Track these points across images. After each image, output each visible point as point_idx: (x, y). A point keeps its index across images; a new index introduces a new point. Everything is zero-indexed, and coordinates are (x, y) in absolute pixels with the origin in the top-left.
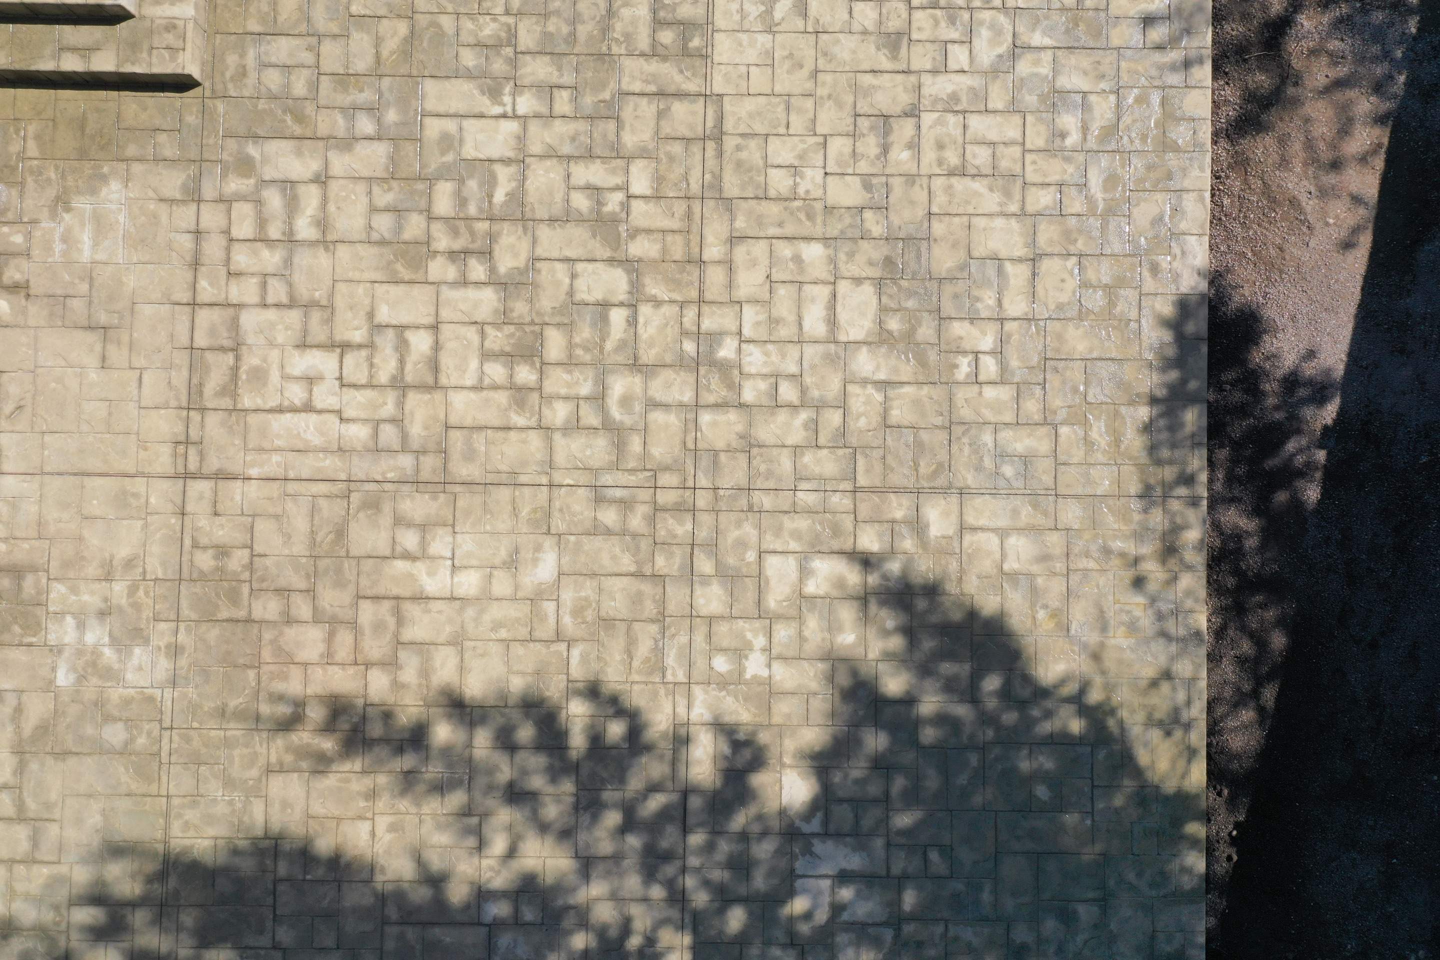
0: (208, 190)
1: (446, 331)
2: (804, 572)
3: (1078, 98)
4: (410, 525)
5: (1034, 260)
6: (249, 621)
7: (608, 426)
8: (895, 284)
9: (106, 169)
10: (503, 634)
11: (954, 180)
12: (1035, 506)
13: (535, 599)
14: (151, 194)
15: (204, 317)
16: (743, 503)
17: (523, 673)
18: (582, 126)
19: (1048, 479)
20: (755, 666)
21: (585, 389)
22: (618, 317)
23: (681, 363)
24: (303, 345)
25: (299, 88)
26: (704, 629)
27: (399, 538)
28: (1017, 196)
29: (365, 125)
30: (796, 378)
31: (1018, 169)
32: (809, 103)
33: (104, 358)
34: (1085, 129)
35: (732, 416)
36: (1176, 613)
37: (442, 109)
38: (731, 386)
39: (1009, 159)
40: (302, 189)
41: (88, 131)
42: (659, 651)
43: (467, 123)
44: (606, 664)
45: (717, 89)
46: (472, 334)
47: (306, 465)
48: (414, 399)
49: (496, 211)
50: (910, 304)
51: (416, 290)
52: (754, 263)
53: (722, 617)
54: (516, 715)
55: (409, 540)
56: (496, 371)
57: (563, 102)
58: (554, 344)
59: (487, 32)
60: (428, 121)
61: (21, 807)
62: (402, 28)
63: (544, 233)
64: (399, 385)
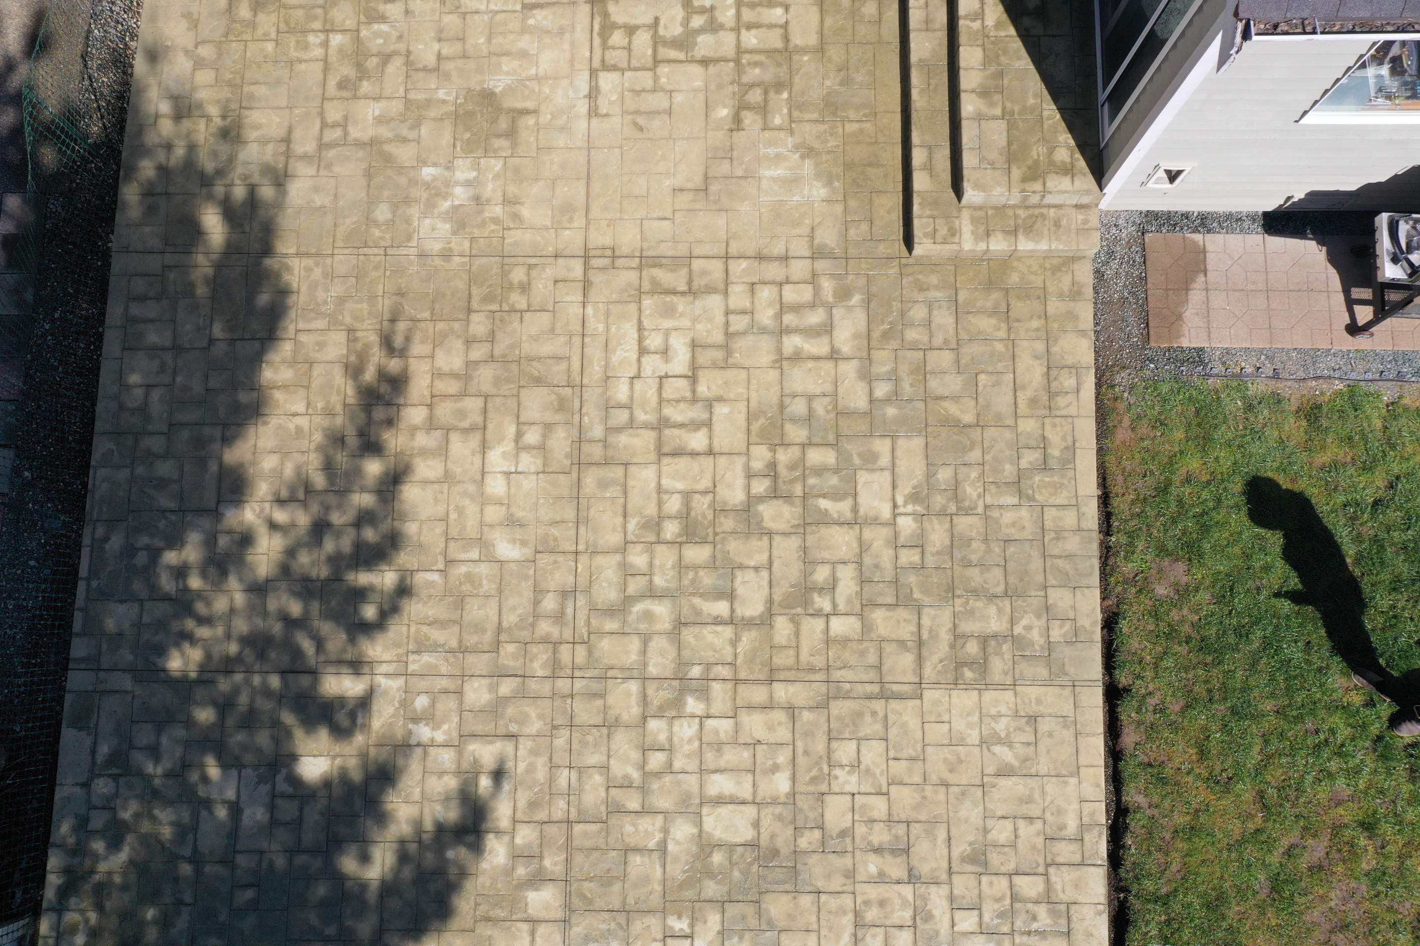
0: (821, 265)
1: (708, 462)
4: (545, 436)
6: (469, 311)
7: (628, 601)
8: (755, 860)
9: (836, 184)
10: (453, 516)
11: (851, 917)
13: (482, 542)
14: (817, 220)
15: (716, 268)
16: (559, 721)
17: (420, 533)
18: (889, 574)
20: (419, 732)
21: (659, 581)
22: (722, 608)
23: (682, 664)
24: (695, 345)
25: (911, 335)
26: (452, 687)
27: (535, 428)
29: (882, 390)
30: (669, 769)
32: (917, 779)
33: (682, 190)
35: (636, 710)
37: (899, 453)
38: (661, 708)
40: (825, 340)
41: (869, 169)
42: (434, 648)
43: (887, 474)
44: (425, 603)
45: (927, 694)
46: (705, 483)
47: (595, 351)
48: (650, 436)
49: (810, 501)
50: (736, 874)
51: (742, 436)
52: (770, 728)
53: (461, 703)
54: (385, 527)
55: (532, 437)
56: (674, 504)
57: (909, 557)
58: (697, 554)
59: (969, 490)
60: (888, 442)
61: (331, 146)
62: (968, 418)
63: (794, 543)
64: (662, 424)
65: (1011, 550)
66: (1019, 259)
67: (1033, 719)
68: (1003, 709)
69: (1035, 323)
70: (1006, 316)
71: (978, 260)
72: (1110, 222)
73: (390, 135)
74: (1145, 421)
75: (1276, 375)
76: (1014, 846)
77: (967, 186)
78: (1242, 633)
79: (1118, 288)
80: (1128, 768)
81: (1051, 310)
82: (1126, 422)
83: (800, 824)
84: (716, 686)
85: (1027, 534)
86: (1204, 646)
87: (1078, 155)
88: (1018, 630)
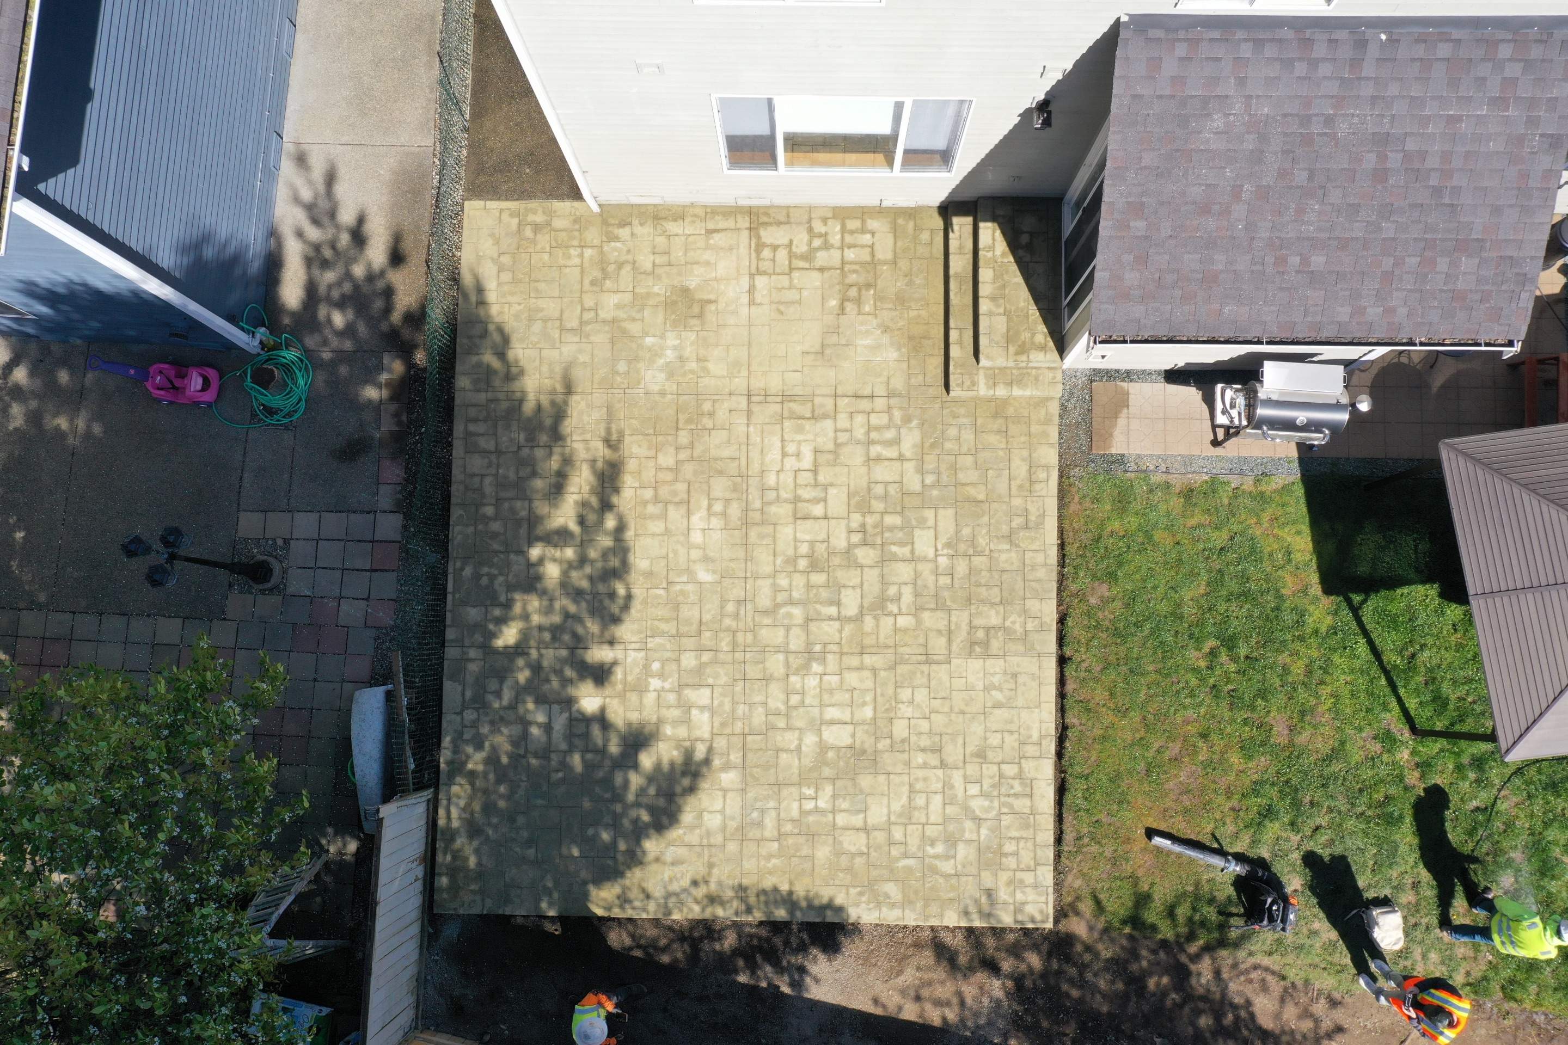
0: (893, 401)
1: (824, 523)
2: (702, 708)
3: (952, 853)
4: (725, 507)
5: (865, 829)
6: (677, 429)
7: (777, 606)
8: (852, 756)
9: (903, 350)
10: (671, 555)
11: (907, 787)
12: (737, 829)
13: (689, 571)
14: (892, 373)
15: (829, 402)
16: (737, 677)
17: (651, 566)
18: (932, 590)
19: (751, 835)
20: (655, 683)
21: (796, 595)
22: (833, 610)
23: (809, 644)
24: (816, 451)
25: (948, 445)
26: (673, 657)
27: (719, 502)
28: (899, 821)
29: (929, 480)
30: (802, 704)
31: (913, 821)
32: (946, 709)
33: (808, 353)
34: (936, 857)
35: (782, 671)
36: (681, 903)
37: (939, 518)
38: (797, 669)
39: (919, 816)
40: (896, 448)
41: (923, 340)
42: (662, 634)
43: (932, 531)
44: (656, 607)
45: (953, 661)
46: (823, 536)
47: (755, 455)
48: (788, 508)
49: (886, 548)
50: (841, 763)
51: (845, 507)
52: (862, 681)
53: (679, 667)
55: (718, 507)
56: (804, 549)
57: (944, 580)
58: (818, 578)
59: (981, 540)
60: (933, 511)
61: (588, 323)
62: (981, 497)
63: (876, 572)
64: (796, 500)
65: (1005, 576)
66: (1014, 399)
67: (1015, 676)
68: (998, 670)
69: (1023, 439)
70: (1005, 433)
71: (990, 400)
72: (1069, 375)
73: (625, 316)
74: (1087, 499)
75: (1167, 471)
76: (1001, 747)
77: (981, 357)
78: (1139, 625)
79: (1075, 416)
80: (1069, 703)
81: (1033, 429)
82: (1076, 499)
83: (879, 734)
84: (830, 657)
85: (1014, 567)
86: (1117, 633)
87: (1049, 339)
88: (1008, 624)
